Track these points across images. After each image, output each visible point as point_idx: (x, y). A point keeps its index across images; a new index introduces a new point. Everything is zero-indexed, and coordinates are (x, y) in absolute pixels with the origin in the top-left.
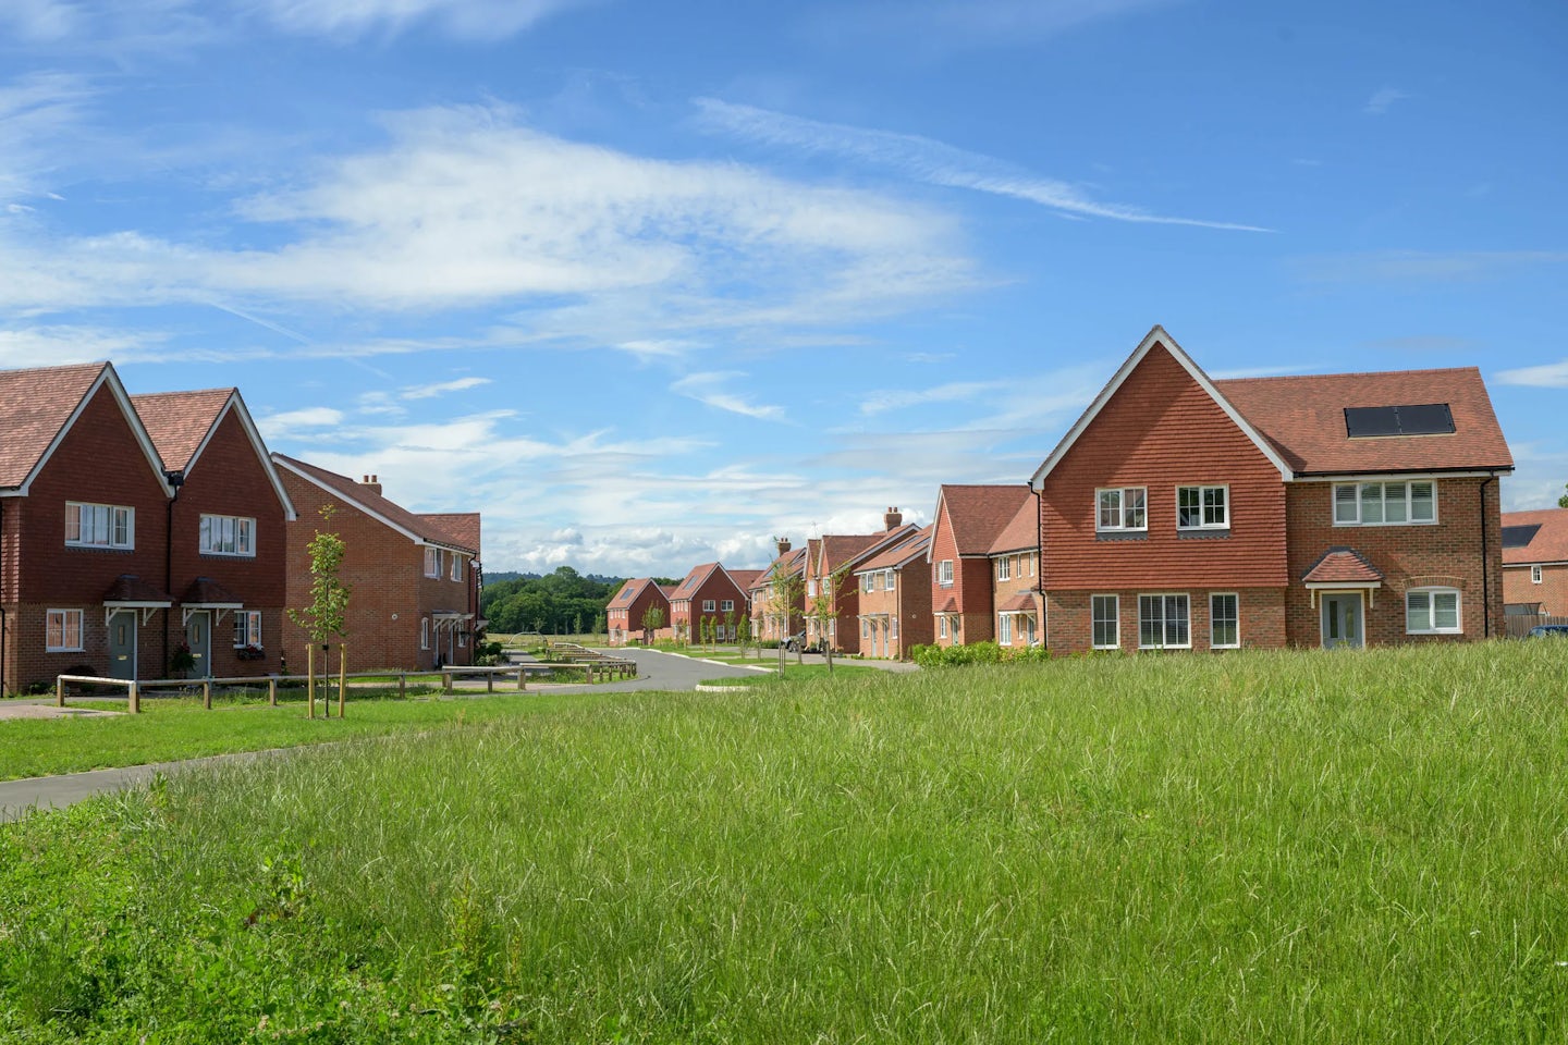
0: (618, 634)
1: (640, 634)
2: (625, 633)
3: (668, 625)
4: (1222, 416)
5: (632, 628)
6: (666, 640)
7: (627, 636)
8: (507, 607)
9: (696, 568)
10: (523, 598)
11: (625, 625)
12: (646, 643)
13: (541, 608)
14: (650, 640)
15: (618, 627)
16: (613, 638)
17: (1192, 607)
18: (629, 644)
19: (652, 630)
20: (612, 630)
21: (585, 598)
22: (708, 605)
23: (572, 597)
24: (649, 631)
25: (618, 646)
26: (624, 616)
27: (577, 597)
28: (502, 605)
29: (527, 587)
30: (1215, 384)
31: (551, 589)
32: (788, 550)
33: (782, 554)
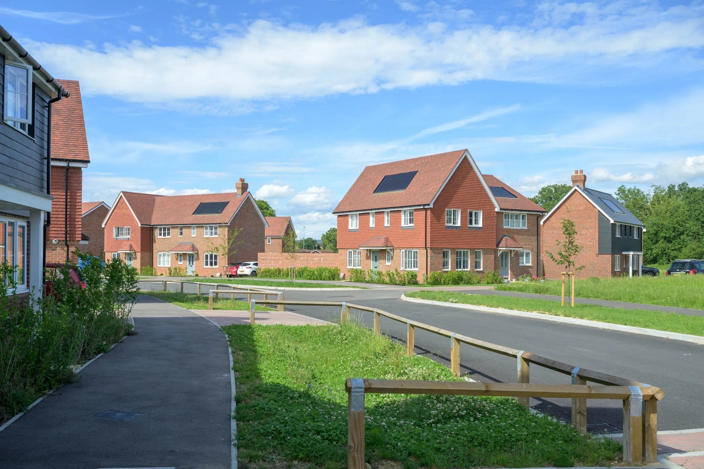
4: (481, 185)
17: (471, 255)
30: (483, 176)
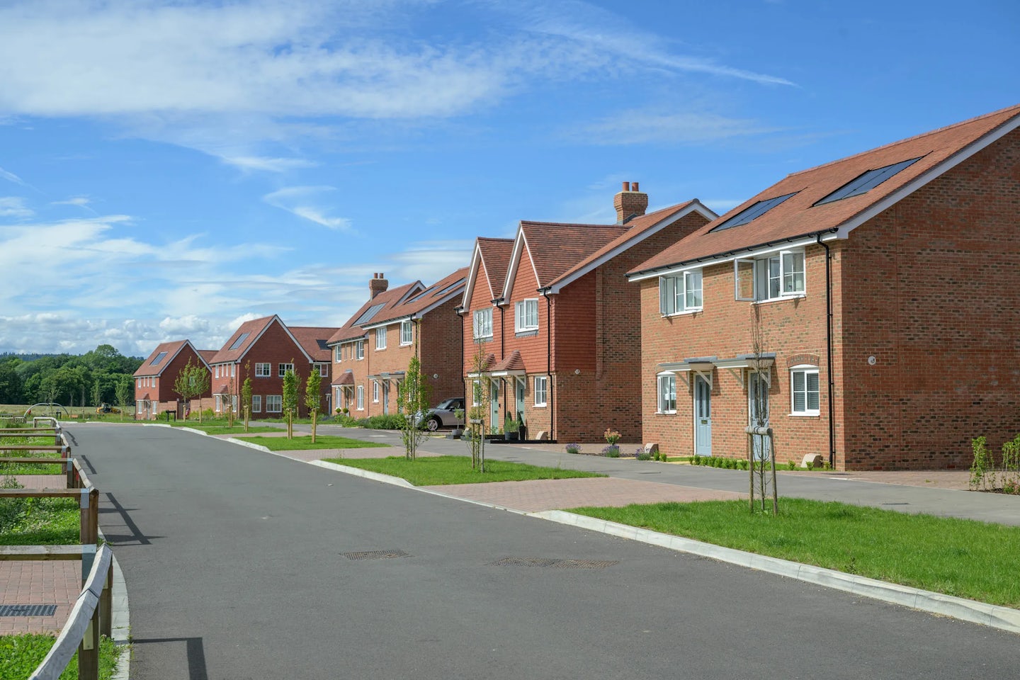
0: (147, 405)
1: (172, 405)
2: (155, 404)
3: (208, 394)
5: (163, 398)
6: (206, 414)
7: (157, 408)
8: (45, 380)
9: (245, 323)
10: (63, 372)
11: (155, 395)
12: (180, 417)
13: (79, 382)
14: (185, 412)
15: (147, 397)
16: (140, 410)
18: (159, 418)
19: (188, 400)
20: (140, 401)
21: (123, 373)
22: (262, 369)
23: (111, 372)
24: (184, 400)
25: (145, 421)
26: (154, 384)
27: (115, 372)
28: (40, 378)
29: (70, 362)
31: (91, 365)
32: (384, 289)
33: (374, 296)
